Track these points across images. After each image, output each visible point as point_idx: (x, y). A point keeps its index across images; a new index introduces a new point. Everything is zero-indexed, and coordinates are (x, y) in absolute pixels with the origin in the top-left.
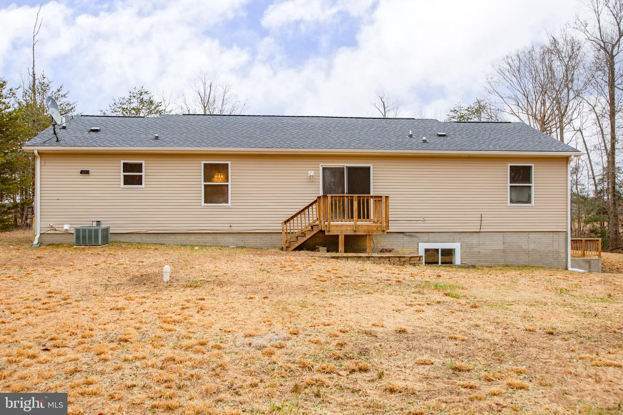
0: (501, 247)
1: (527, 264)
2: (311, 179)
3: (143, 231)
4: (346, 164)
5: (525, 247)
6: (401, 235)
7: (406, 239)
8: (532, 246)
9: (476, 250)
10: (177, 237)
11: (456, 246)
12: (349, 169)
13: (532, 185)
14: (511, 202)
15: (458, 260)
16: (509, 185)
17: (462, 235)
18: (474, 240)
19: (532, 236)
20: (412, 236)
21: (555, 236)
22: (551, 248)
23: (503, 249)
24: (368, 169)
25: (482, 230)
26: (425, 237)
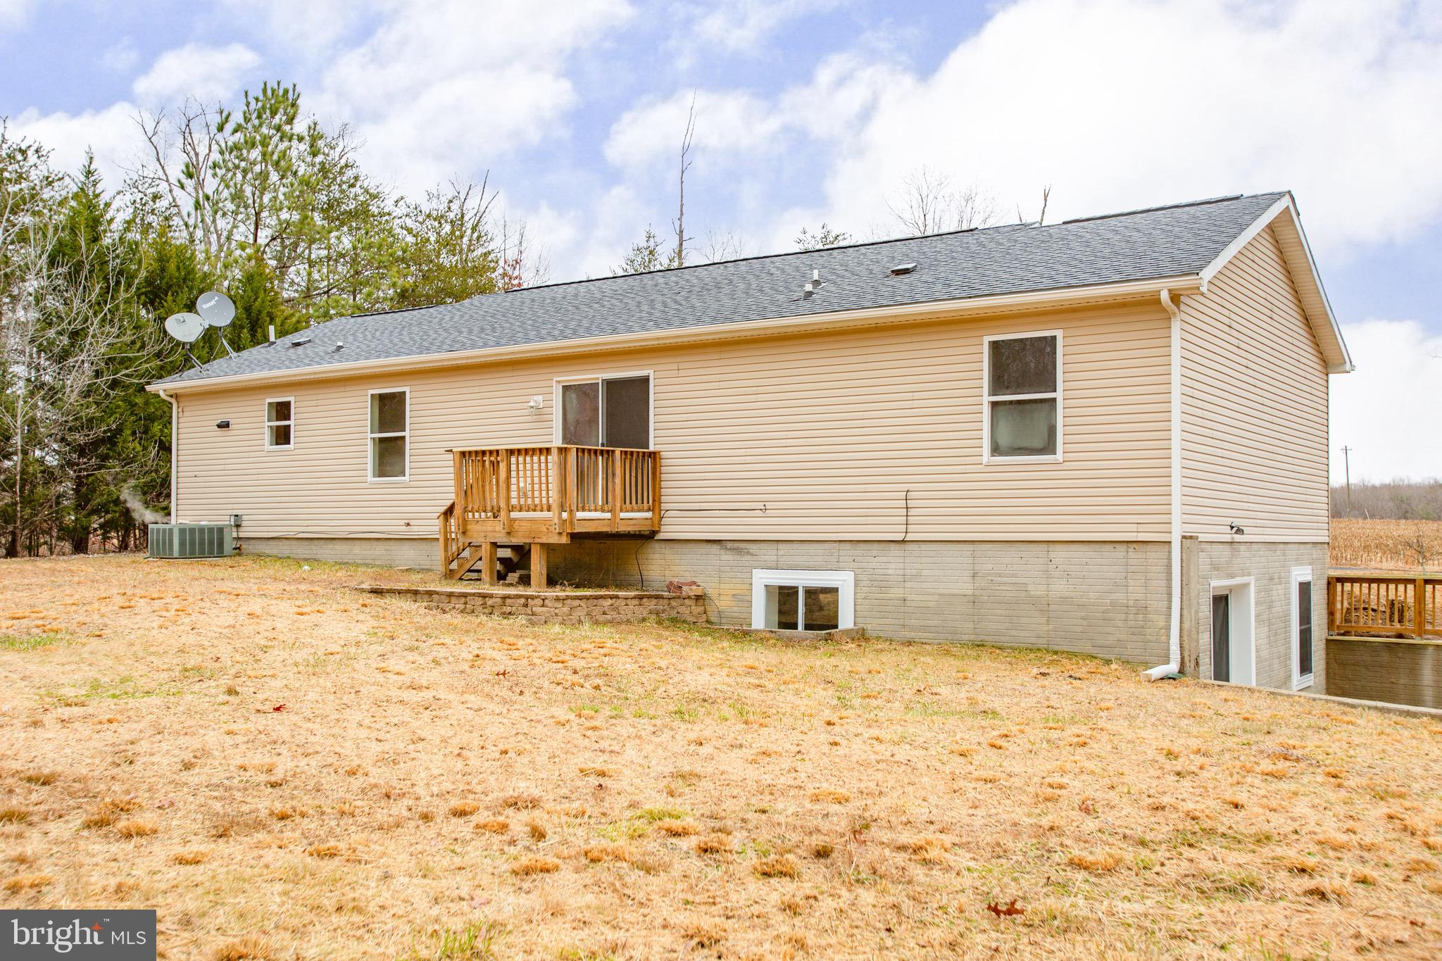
0: (966, 588)
1: (1041, 643)
2: (539, 414)
3: (291, 535)
4: (597, 375)
5: (1037, 590)
6: (715, 548)
7: (727, 557)
8: (1060, 588)
9: (897, 592)
10: (336, 547)
11: (843, 581)
12: (610, 384)
13: (1059, 395)
14: (996, 450)
15: (846, 620)
16: (987, 399)
17: (860, 550)
18: (892, 564)
19: (1059, 554)
20: (738, 551)
21: (1134, 555)
22: (1120, 597)
23: (970, 592)
24: (645, 381)
25: (910, 537)
26: (769, 554)
